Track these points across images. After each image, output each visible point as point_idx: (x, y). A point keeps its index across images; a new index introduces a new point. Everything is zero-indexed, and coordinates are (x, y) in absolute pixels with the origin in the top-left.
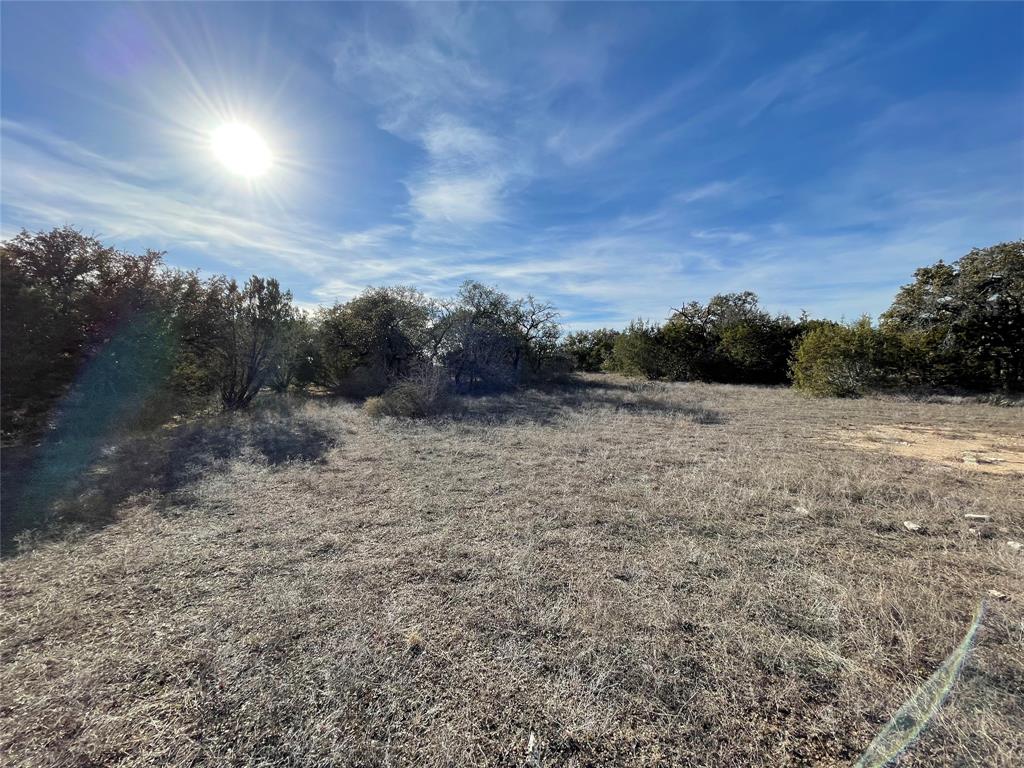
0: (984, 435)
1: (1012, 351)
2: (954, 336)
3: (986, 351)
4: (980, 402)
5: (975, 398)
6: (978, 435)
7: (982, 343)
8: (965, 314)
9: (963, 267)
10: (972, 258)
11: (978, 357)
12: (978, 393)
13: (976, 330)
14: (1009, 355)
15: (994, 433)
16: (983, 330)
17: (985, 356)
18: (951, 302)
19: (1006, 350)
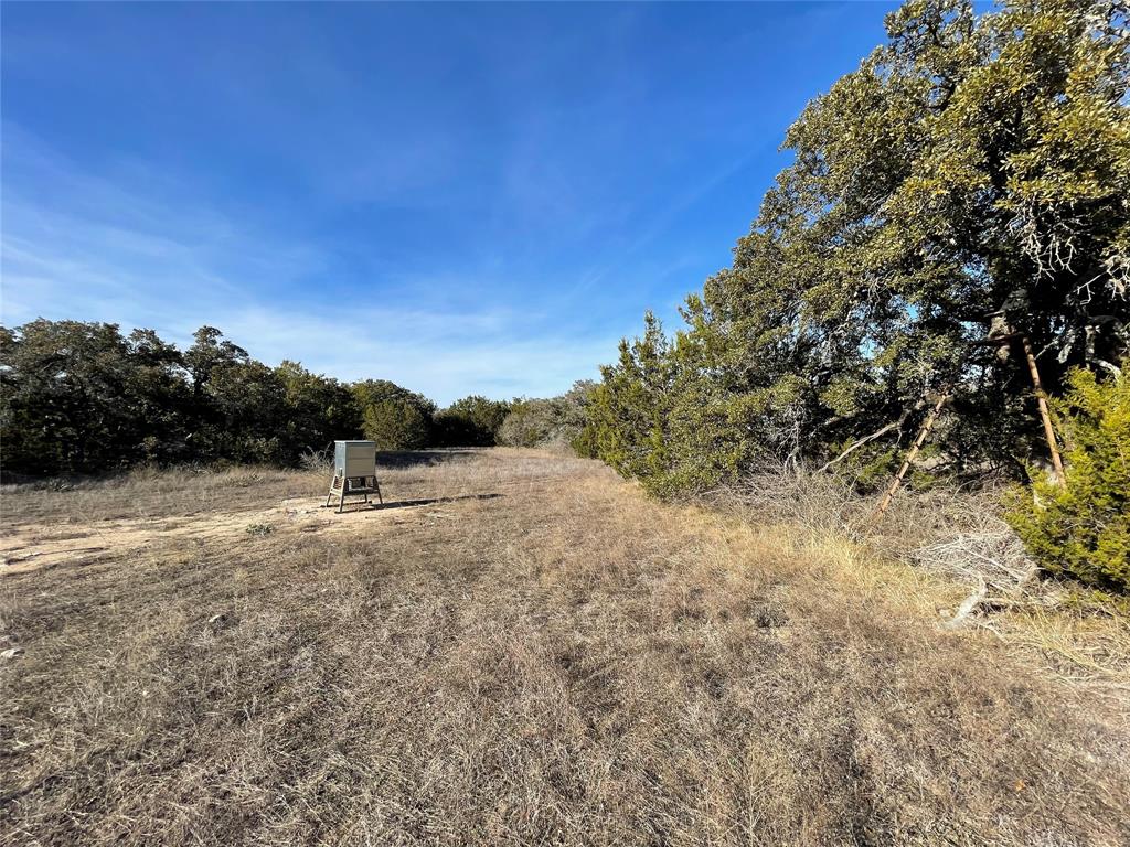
0: (27, 527)
1: (78, 432)
2: (12, 414)
3: (51, 432)
4: (36, 488)
5: (33, 485)
6: (20, 529)
7: (47, 422)
8: (27, 390)
9: (26, 335)
10: (37, 326)
11: (41, 439)
12: (38, 479)
13: (40, 409)
14: (74, 436)
15: (42, 523)
16: (45, 408)
17: (50, 437)
18: (9, 372)
19: (70, 431)
